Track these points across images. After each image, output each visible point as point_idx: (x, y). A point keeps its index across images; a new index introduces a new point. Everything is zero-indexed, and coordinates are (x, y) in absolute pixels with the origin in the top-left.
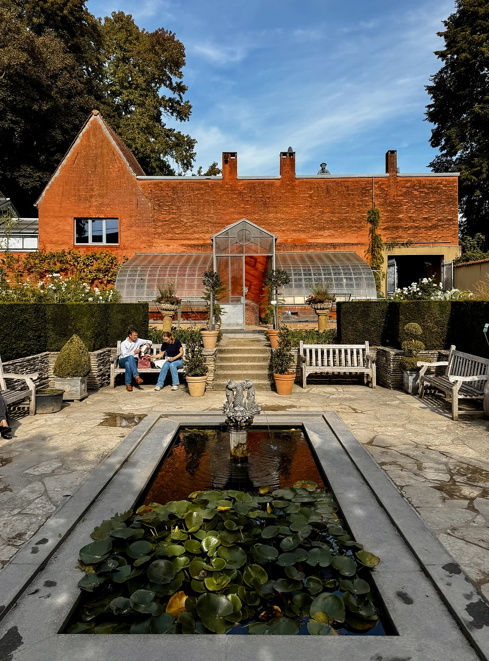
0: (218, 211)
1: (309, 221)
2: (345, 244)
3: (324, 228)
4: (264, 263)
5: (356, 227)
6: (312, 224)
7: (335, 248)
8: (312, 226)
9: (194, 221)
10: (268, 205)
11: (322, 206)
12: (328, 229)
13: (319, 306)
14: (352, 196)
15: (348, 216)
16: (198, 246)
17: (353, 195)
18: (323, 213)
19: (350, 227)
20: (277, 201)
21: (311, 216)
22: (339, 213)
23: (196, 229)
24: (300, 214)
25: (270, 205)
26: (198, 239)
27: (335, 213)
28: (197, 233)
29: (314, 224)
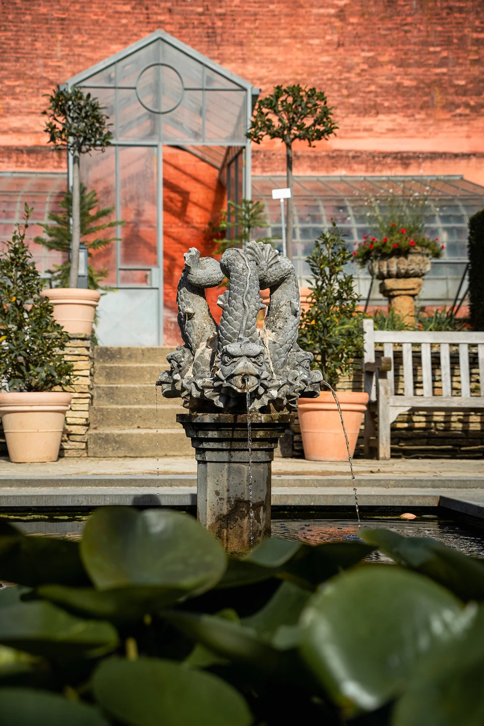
0: (77, 51)
1: (336, 87)
2: (433, 156)
3: (375, 109)
4: (209, 206)
5: (467, 105)
6: (342, 96)
7: (406, 166)
8: (343, 103)
9: (7, 78)
10: (219, 39)
11: (372, 45)
12: (389, 110)
13: (394, 265)
14: (457, 15)
15: (444, 74)
16: (19, 150)
17: (461, 10)
18: (373, 63)
19: (450, 106)
20: (247, 25)
21: (341, 72)
22: (419, 64)
23: (13, 103)
24: (311, 66)
25: (225, 36)
26: (18, 131)
27: (409, 66)
28: (14, 114)
29: (348, 96)
